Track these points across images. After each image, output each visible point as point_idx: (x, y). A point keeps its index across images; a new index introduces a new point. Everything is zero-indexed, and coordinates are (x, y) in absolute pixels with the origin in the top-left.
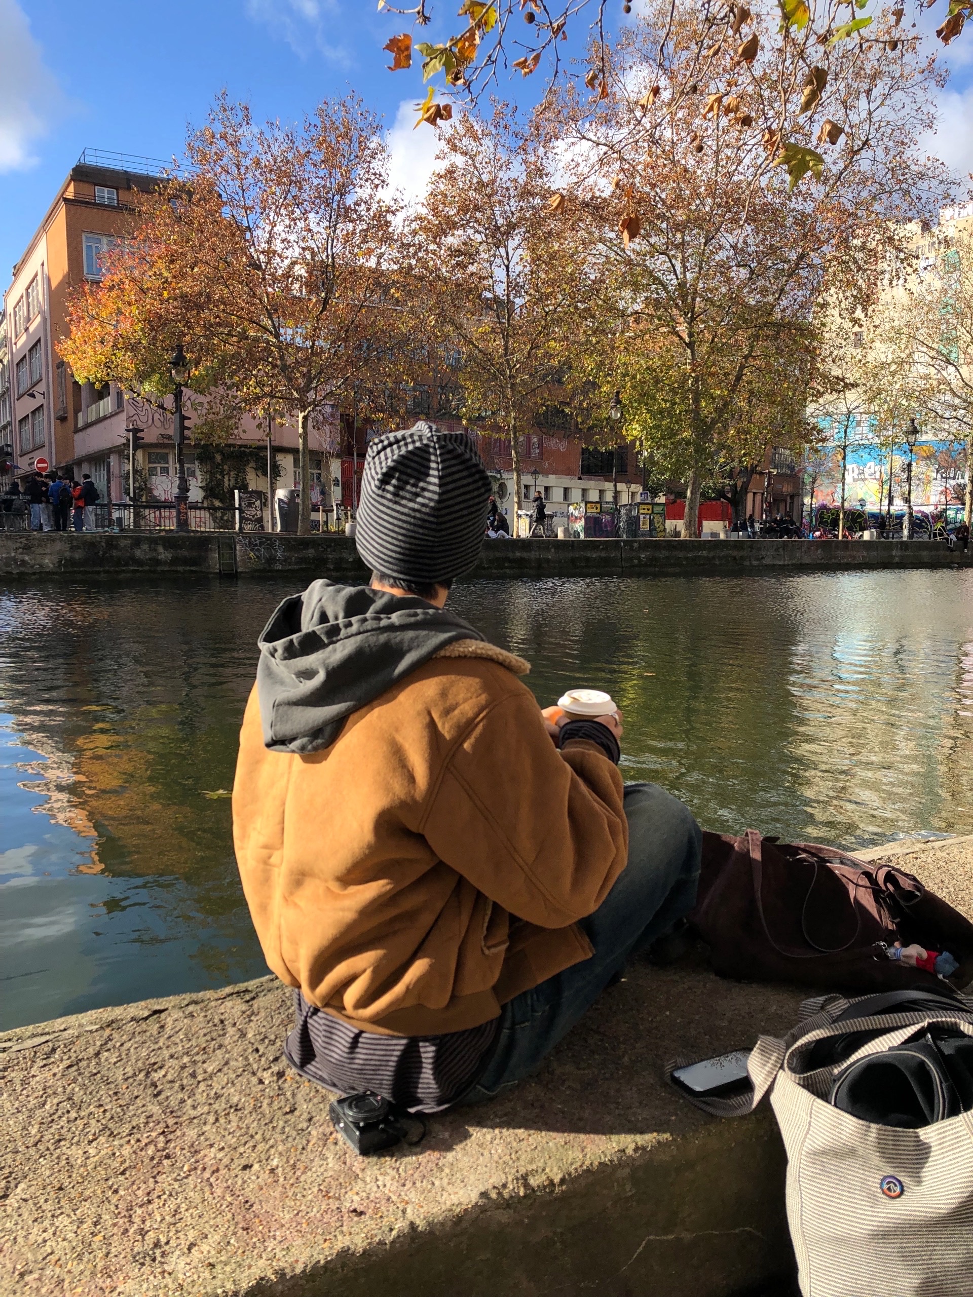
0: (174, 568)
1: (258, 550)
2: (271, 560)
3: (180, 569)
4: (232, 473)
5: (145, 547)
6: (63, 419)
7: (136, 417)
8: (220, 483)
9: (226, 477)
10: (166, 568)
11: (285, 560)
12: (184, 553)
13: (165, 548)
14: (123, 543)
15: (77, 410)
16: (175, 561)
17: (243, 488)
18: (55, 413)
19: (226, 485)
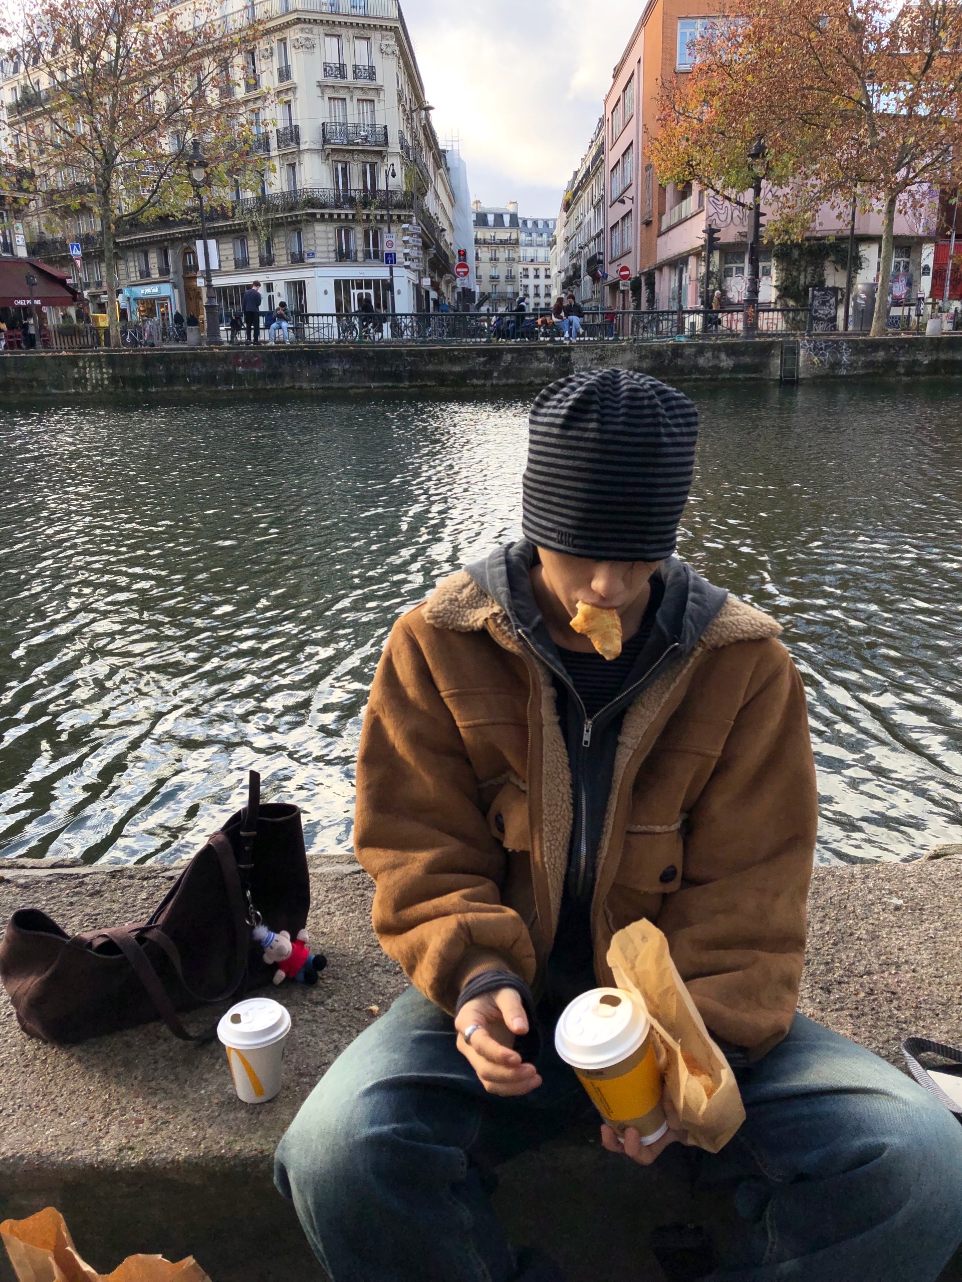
0: (734, 376)
1: (823, 355)
2: (836, 365)
3: (740, 376)
4: (810, 270)
5: (709, 355)
6: (648, 223)
7: (715, 217)
8: (795, 282)
9: (803, 274)
10: (728, 376)
11: (851, 365)
12: (748, 360)
13: (728, 355)
14: (688, 351)
15: (661, 214)
16: (736, 368)
17: (820, 284)
18: (642, 217)
19: (802, 282)
